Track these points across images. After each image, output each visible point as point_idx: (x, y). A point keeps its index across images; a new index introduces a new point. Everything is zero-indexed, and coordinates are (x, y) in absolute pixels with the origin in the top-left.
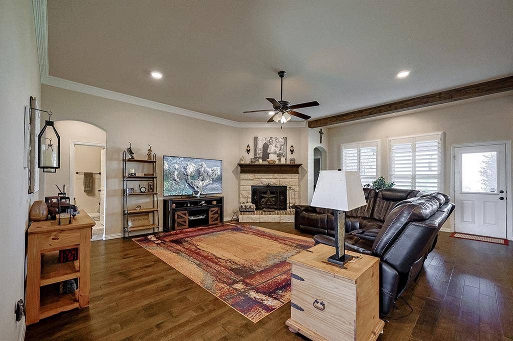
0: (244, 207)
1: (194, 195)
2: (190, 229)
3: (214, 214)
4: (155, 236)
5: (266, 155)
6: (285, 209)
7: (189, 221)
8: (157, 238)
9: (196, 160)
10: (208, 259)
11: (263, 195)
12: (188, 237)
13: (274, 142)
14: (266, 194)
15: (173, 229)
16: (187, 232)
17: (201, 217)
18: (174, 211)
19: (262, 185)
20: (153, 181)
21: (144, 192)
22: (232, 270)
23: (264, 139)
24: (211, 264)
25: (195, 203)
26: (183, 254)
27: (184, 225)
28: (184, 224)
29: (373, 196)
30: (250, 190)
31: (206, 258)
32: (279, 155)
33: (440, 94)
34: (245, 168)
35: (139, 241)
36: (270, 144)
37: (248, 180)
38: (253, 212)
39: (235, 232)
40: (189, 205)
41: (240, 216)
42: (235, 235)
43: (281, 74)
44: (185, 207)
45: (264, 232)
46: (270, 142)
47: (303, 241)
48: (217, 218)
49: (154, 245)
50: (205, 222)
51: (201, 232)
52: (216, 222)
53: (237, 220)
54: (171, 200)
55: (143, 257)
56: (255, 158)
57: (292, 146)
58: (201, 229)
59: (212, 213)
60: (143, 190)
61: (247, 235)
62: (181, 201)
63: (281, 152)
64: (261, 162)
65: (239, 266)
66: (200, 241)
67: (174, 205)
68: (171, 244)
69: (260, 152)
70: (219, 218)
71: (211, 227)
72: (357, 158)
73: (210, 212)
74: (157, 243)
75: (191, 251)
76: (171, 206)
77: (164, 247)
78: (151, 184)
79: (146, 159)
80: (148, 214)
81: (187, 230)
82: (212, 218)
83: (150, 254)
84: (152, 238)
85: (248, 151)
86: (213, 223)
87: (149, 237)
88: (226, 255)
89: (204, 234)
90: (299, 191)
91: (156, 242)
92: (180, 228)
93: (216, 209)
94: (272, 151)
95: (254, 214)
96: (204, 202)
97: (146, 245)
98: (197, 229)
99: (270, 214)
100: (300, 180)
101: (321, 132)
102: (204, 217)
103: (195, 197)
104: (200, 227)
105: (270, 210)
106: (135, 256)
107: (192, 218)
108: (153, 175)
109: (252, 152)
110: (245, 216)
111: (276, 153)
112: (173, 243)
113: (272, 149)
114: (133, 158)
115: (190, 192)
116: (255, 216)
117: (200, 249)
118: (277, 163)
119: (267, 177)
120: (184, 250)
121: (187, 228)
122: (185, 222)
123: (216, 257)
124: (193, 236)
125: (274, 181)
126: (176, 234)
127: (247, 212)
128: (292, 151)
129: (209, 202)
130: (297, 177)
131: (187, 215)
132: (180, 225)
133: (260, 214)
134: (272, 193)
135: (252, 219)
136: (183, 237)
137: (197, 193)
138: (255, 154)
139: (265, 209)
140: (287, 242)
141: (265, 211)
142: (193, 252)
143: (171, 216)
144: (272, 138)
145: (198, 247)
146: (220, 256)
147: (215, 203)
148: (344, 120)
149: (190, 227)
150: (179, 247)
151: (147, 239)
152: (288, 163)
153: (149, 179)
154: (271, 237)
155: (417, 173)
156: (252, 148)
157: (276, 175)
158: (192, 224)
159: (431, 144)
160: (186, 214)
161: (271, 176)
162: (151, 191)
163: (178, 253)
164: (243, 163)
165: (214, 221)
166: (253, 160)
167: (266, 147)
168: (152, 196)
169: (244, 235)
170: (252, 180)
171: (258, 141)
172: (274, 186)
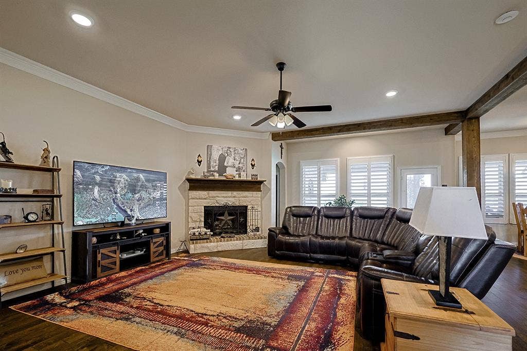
0: (197, 234)
1: (127, 222)
2: (123, 274)
3: (157, 247)
4: (61, 294)
5: (222, 169)
6: (246, 232)
7: (120, 261)
8: (66, 297)
9: (129, 170)
10: (188, 320)
11: (219, 217)
12: (128, 287)
13: (233, 153)
14: (223, 216)
15: (94, 277)
16: (118, 279)
17: (138, 253)
18: (96, 249)
19: (218, 205)
20: (53, 202)
21: (35, 221)
22: (238, 330)
23: (220, 148)
24: (199, 328)
25: (129, 234)
26: (138, 320)
27: (114, 269)
28: (113, 266)
29: (349, 215)
30: (202, 212)
31: (181, 317)
32: (238, 169)
33: (402, 119)
34: (196, 184)
35: (28, 309)
36: (228, 155)
37: (200, 199)
38: (208, 239)
39: (195, 269)
40: (118, 237)
41: (192, 246)
42: (197, 274)
43: (281, 66)
44: (112, 240)
45: (235, 264)
46: (227, 153)
47: (289, 270)
48: (162, 251)
49: (67, 312)
50: (144, 260)
51: (143, 277)
52: (160, 258)
53: (187, 251)
54: (90, 231)
55: (56, 341)
56: (208, 171)
57: (253, 160)
58: (141, 271)
59: (156, 245)
60: (32, 217)
61: (215, 272)
62: (105, 233)
63: (241, 165)
64: (217, 176)
65: (243, 323)
66: (151, 290)
67: (95, 240)
68: (102, 304)
69: (215, 164)
70: (165, 252)
71: (154, 265)
72: (317, 176)
73: (152, 244)
74: (71, 308)
75: (149, 310)
76: (91, 241)
77: (92, 313)
78: (48, 207)
79: (37, 165)
80: (42, 257)
81: (117, 275)
82: (154, 252)
83: (70, 332)
84: (57, 298)
85: (199, 162)
86: (157, 259)
87: (49, 297)
88: (209, 307)
89: (151, 278)
90: (261, 211)
91: (69, 306)
92: (106, 273)
93: (161, 239)
94: (230, 164)
95: (211, 242)
96: (141, 231)
97: (49, 314)
98: (133, 271)
99: (231, 240)
100: (262, 198)
101: (281, 146)
102: (143, 252)
103: (129, 225)
104: (139, 269)
105: (229, 235)
106: (35, 343)
107: (125, 256)
108: (53, 191)
109: (204, 164)
110: (198, 245)
111: (235, 167)
112: (104, 301)
113: (229, 161)
114: (9, 160)
115: (120, 217)
116: (212, 244)
117: (162, 305)
118: (237, 178)
119: (225, 195)
120: (133, 311)
121: (116, 273)
122: (115, 263)
123: (198, 314)
124: (135, 284)
125: (232, 200)
126: (103, 284)
127: (200, 239)
128: (253, 166)
129: (149, 231)
130: (260, 196)
131: (118, 252)
132: (105, 269)
133: (218, 242)
134: (230, 215)
135: (208, 247)
136: (116, 287)
137: (130, 217)
138: (209, 167)
139: (223, 235)
140: (274, 275)
141: (222, 237)
142: (151, 311)
143: (91, 256)
144: (230, 148)
145: (155, 301)
146: (203, 312)
147: (157, 231)
148: (312, 135)
149: (121, 269)
150: (119, 307)
151: (47, 302)
152: (250, 179)
153: (45, 199)
154: (250, 270)
155: (372, 191)
156: (204, 159)
157: (235, 193)
158: (126, 265)
159: (382, 165)
160: (115, 251)
161: (229, 193)
162: (48, 218)
163: (127, 319)
164: (193, 177)
165: (157, 256)
166: (206, 174)
167: (222, 159)
168: (49, 227)
169: (211, 271)
170: (205, 199)
171: (213, 151)
172: (233, 206)
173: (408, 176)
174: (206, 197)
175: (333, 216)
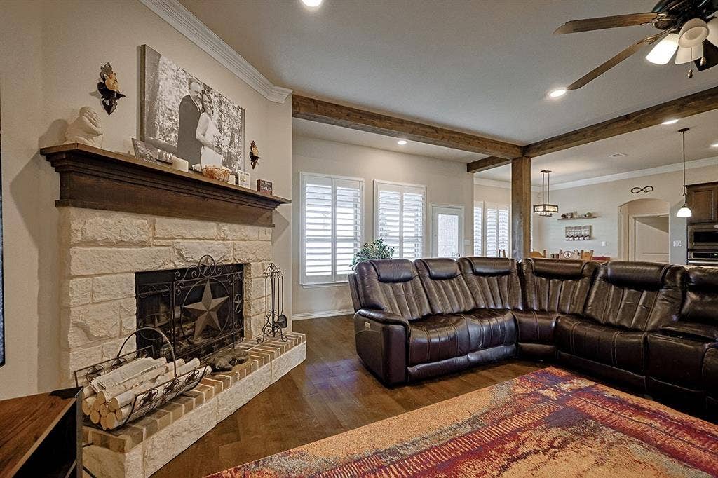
13: (216, 108)
14: (201, 300)
23: (184, 76)
30: (130, 296)
32: (229, 161)
36: (204, 109)
37: (119, 243)
46: (202, 101)
56: (147, 144)
57: (254, 144)
63: (233, 151)
69: (168, 124)
85: (109, 96)
94: (209, 138)
99: (250, 371)
109: (127, 108)
111: (220, 151)
113: (208, 129)
116: (204, 405)
119: (197, 233)
125: (220, 247)
128: (254, 158)
130: (270, 237)
138: (149, 127)
144: (209, 89)
155: (404, 235)
157: (226, 228)
166: (144, 150)
167: (190, 112)
170: (142, 244)
171: (162, 76)
172: (223, 266)
173: (439, 215)
174: (144, 238)
175: (443, 274)
